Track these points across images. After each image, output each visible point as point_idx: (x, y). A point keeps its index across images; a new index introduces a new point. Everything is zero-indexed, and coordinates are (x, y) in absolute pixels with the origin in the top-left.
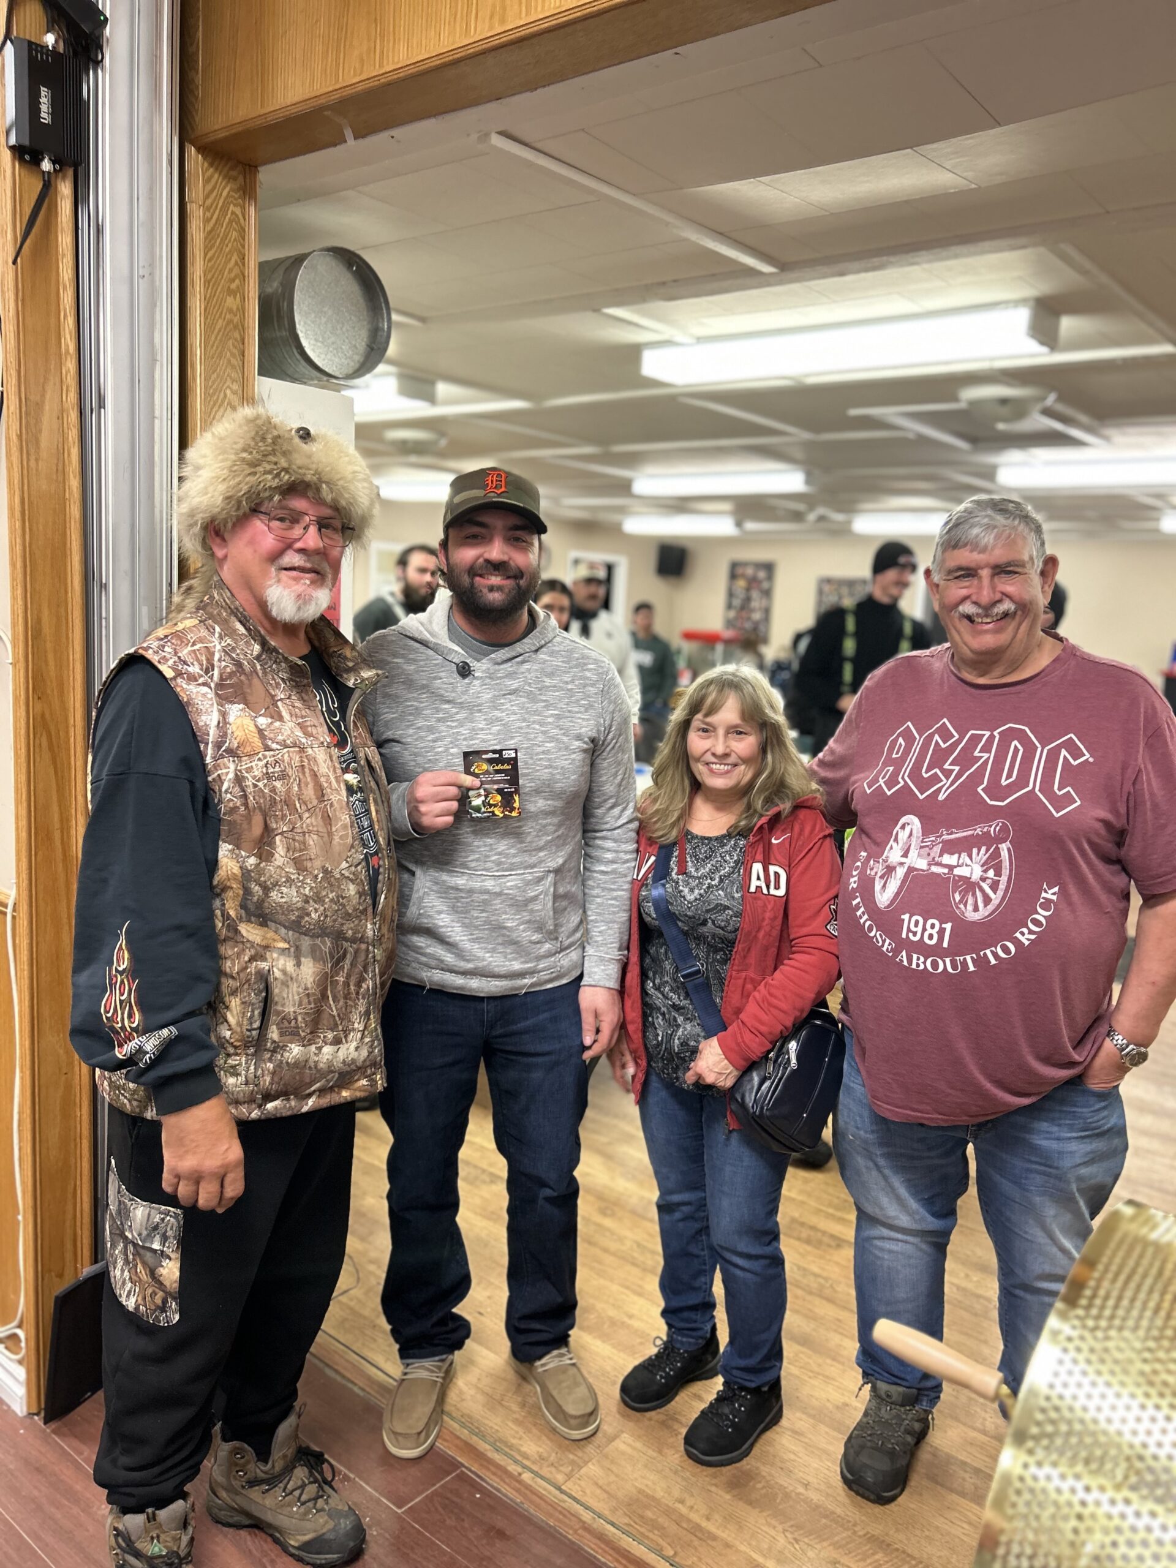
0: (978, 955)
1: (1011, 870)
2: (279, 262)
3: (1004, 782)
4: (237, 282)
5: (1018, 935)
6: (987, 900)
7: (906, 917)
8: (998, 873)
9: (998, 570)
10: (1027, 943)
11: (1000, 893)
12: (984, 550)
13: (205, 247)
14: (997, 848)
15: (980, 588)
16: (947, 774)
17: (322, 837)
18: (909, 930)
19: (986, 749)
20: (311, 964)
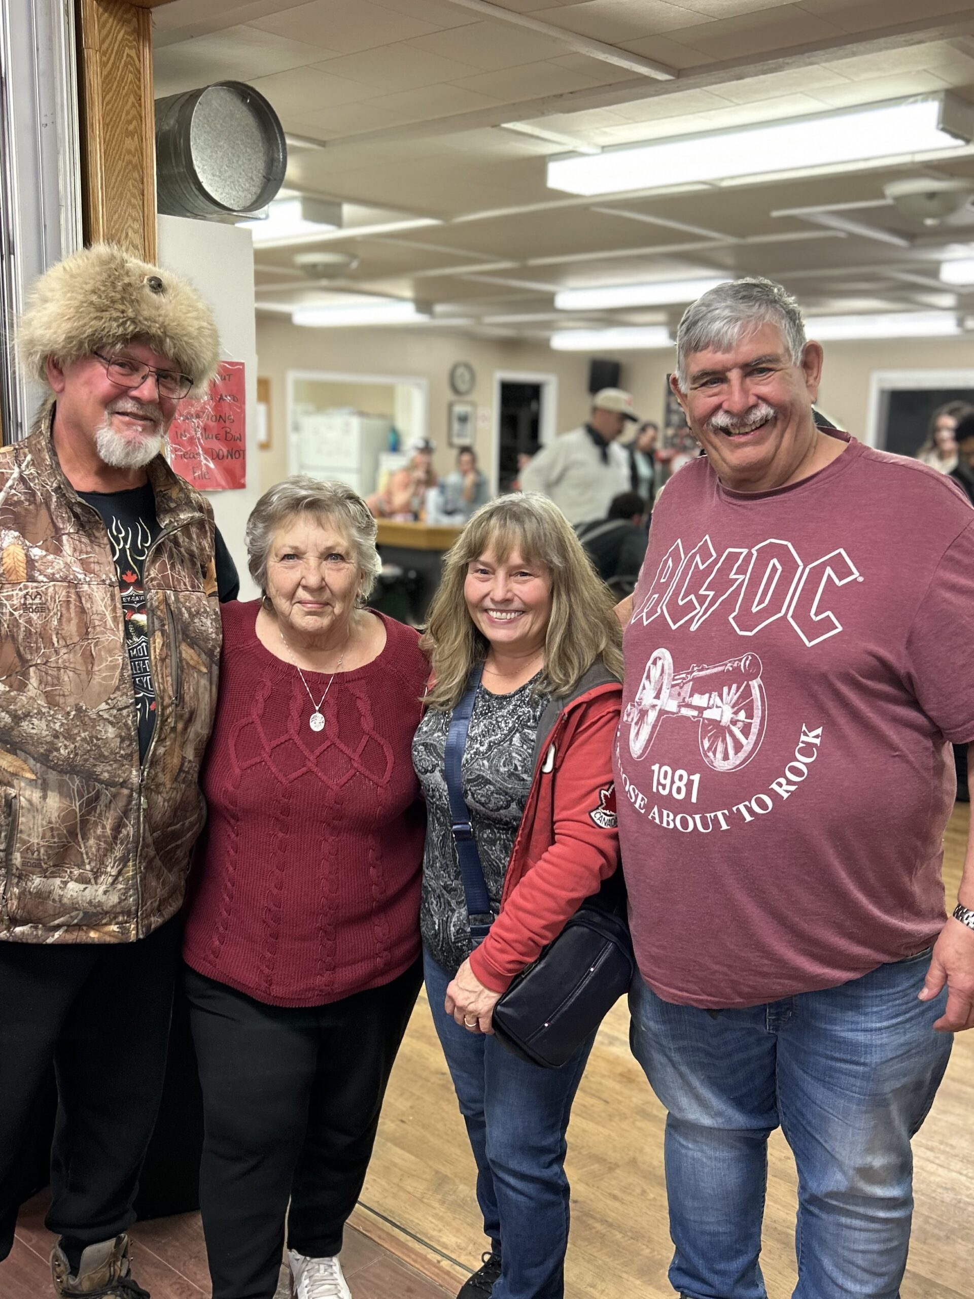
0: (730, 811)
1: (763, 711)
3: (754, 609)
5: (774, 786)
6: (738, 747)
7: (655, 768)
8: (750, 715)
9: (749, 369)
10: (785, 795)
11: (753, 737)
12: (728, 349)
14: (748, 686)
15: (731, 393)
16: (702, 599)
17: (79, 675)
18: (659, 783)
19: (742, 571)
20: (57, 799)
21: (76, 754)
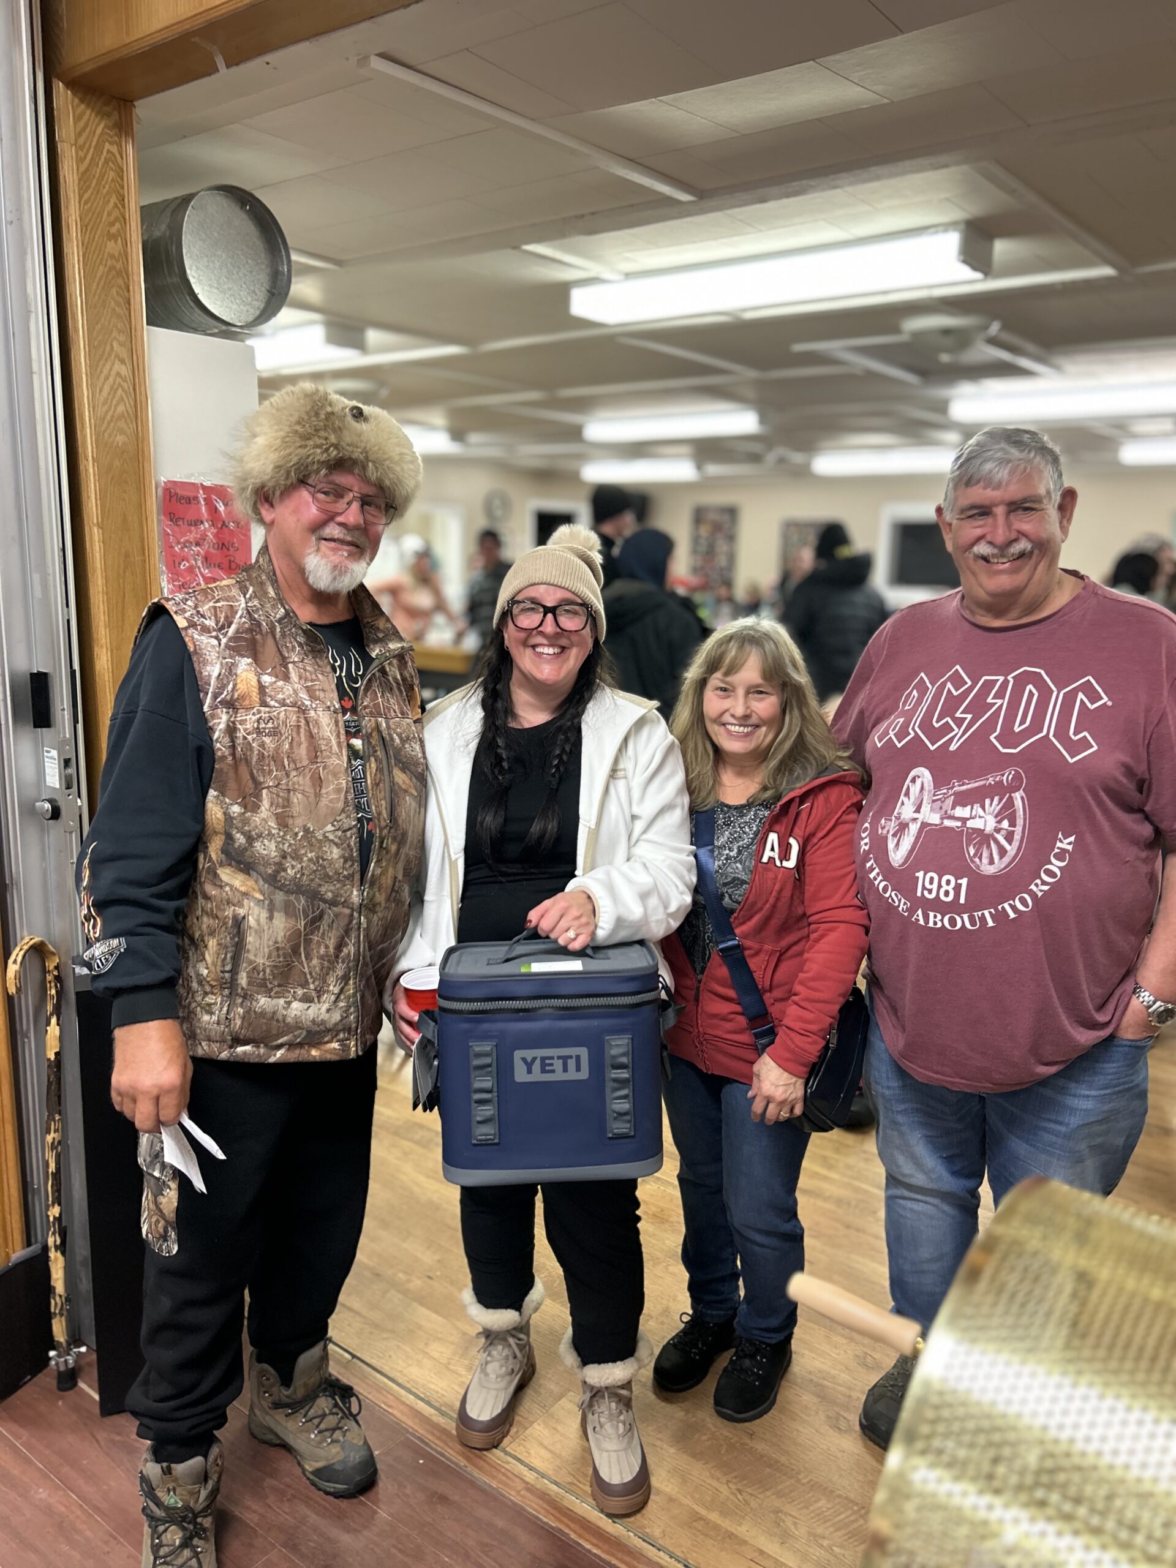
0: (996, 909)
1: (1025, 820)
2: (166, 204)
3: (1017, 729)
4: (117, 225)
5: (1033, 887)
6: (1003, 852)
7: (920, 874)
8: (1013, 824)
9: (1013, 508)
10: (1041, 895)
11: (1016, 844)
12: (998, 486)
13: (80, 190)
14: (1011, 798)
15: (995, 526)
16: (960, 722)
17: (308, 797)
18: (924, 888)
19: (1000, 695)
20: (283, 919)
21: (303, 874)
